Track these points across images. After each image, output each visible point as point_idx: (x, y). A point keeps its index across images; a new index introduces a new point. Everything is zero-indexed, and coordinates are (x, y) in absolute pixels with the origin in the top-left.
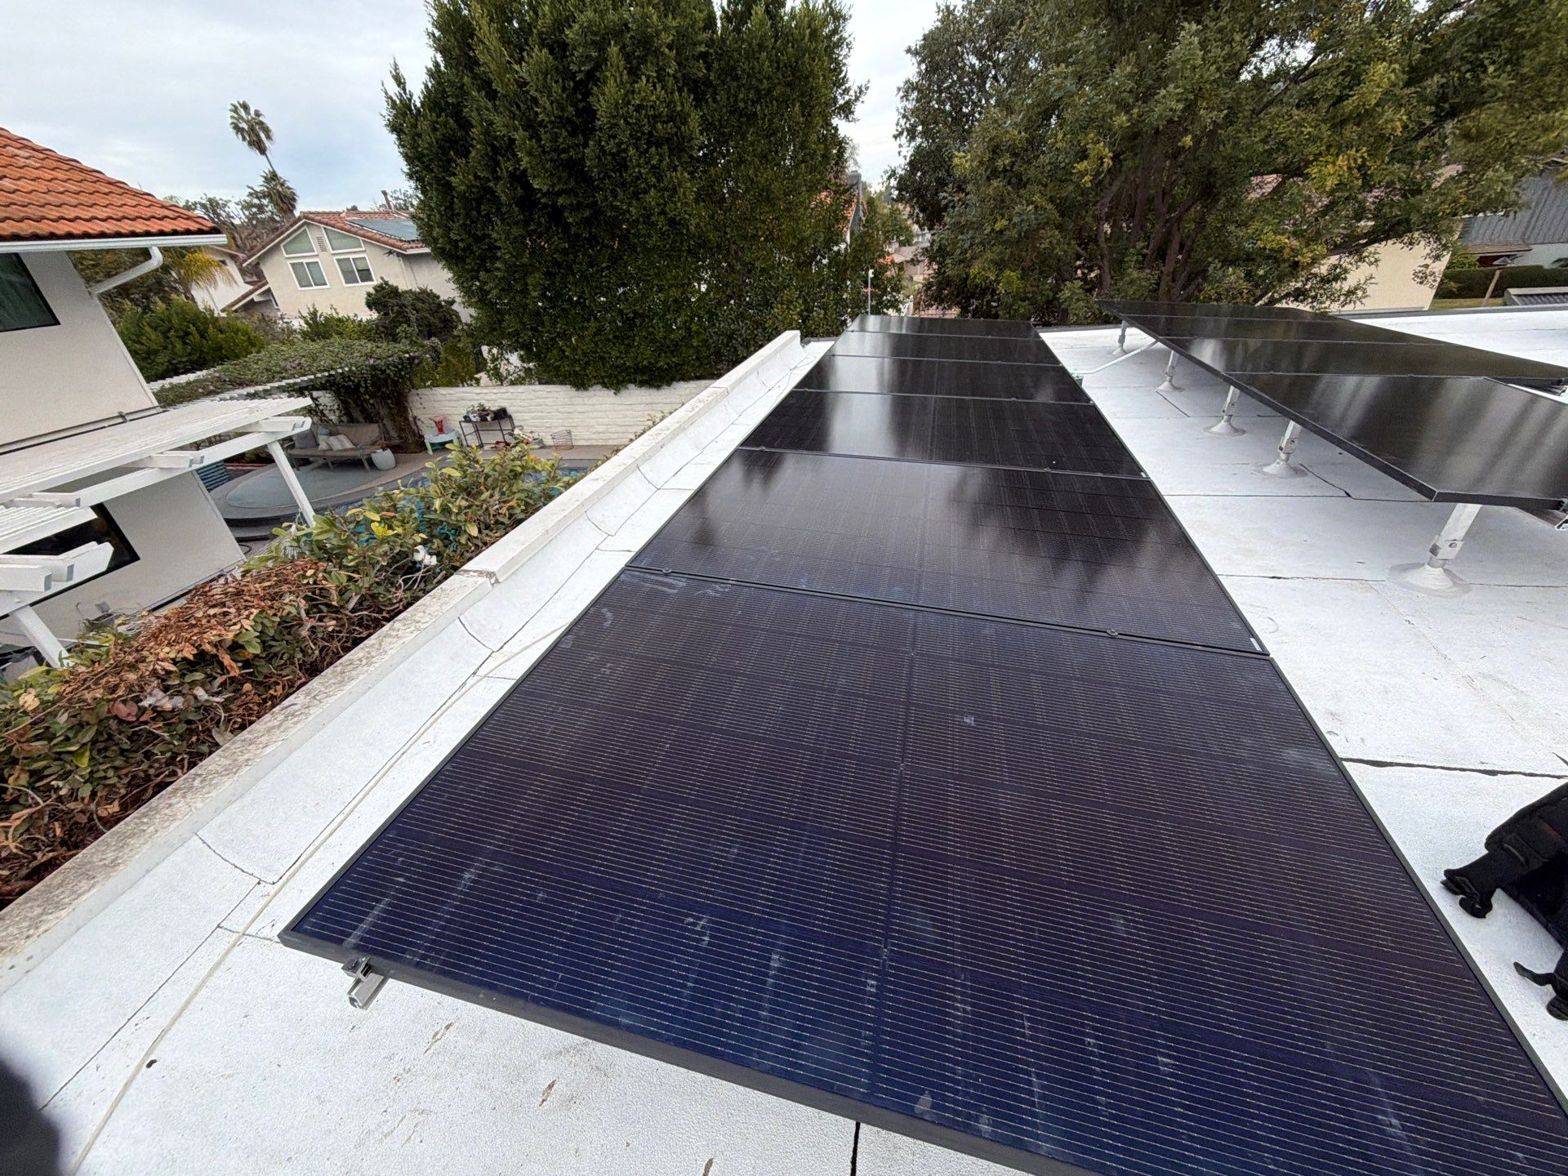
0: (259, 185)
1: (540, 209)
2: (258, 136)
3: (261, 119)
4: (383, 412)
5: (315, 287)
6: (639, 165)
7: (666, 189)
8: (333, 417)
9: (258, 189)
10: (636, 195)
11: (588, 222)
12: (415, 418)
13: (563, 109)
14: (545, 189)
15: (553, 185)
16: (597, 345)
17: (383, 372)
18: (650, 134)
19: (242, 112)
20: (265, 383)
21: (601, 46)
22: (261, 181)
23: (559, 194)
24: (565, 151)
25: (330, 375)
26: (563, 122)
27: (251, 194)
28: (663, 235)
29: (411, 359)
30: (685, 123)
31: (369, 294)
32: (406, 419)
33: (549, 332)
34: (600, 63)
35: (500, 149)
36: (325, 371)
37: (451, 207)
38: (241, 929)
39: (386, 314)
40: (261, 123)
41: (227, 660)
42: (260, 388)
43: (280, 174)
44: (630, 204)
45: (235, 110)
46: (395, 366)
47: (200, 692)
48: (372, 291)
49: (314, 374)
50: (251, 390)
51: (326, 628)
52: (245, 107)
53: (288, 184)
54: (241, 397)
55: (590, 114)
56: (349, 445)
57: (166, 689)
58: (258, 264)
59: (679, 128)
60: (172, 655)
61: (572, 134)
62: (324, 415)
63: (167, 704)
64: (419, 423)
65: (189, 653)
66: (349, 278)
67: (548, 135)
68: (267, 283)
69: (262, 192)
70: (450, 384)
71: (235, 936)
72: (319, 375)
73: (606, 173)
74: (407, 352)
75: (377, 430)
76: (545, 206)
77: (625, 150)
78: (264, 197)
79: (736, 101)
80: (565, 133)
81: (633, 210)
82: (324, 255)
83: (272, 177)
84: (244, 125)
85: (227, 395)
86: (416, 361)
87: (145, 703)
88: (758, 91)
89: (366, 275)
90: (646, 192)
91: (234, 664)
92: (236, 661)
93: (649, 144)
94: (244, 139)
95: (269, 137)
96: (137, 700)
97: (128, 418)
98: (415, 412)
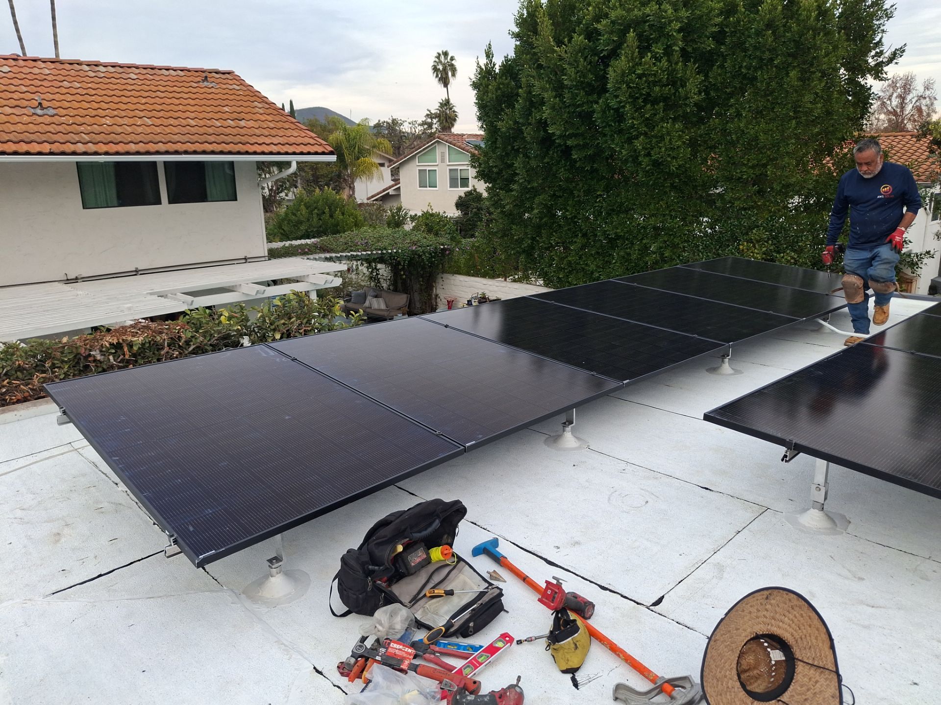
0: (434, 108)
1: (557, 147)
2: (447, 74)
3: (453, 62)
4: (416, 287)
5: (428, 188)
6: (633, 118)
7: (656, 137)
8: (385, 285)
9: (433, 112)
10: (630, 140)
11: (592, 159)
12: (437, 295)
13: (584, 76)
14: (558, 133)
15: (566, 130)
16: (580, 258)
17: (420, 256)
18: (648, 94)
19: (442, 58)
20: (338, 252)
21: (623, 33)
22: (437, 106)
23: (570, 136)
24: (579, 106)
25: (382, 253)
26: (581, 85)
27: (427, 115)
28: (647, 173)
29: (444, 250)
30: (683, 86)
31: (460, 197)
32: (430, 295)
33: (544, 242)
34: (619, 45)
35: (534, 104)
36: (380, 249)
37: (495, 142)
38: (76, 448)
39: (465, 214)
40: (452, 65)
41: (126, 349)
42: (334, 255)
43: (451, 101)
44: (622, 147)
45: (438, 57)
46: (431, 254)
47: (111, 358)
48: (463, 195)
49: (372, 251)
50: (328, 255)
51: (173, 354)
52: (446, 54)
53: (455, 109)
54: (320, 259)
55: (604, 79)
56: (383, 307)
57: (101, 351)
58: (398, 168)
59: (677, 90)
60: (110, 341)
61: (588, 94)
62: (379, 282)
63: (99, 357)
64: (438, 300)
65: (115, 342)
66: (453, 183)
67: (570, 95)
68: (399, 183)
69: (435, 114)
70: (468, 274)
71: (72, 449)
72: (375, 252)
73: (607, 123)
74: (443, 245)
75: (405, 300)
76: (560, 145)
77: (624, 107)
78: (435, 118)
79: (741, 67)
80: (582, 93)
81: (624, 152)
82: (441, 165)
83: (446, 104)
84: (440, 67)
85: (311, 257)
86: (447, 252)
87: (92, 353)
88: (761, 59)
89: (465, 182)
90: (637, 138)
91: (128, 353)
92: (130, 352)
93: (645, 101)
94: (437, 76)
95: (454, 75)
96: (90, 350)
97: (248, 261)
98: (438, 292)
